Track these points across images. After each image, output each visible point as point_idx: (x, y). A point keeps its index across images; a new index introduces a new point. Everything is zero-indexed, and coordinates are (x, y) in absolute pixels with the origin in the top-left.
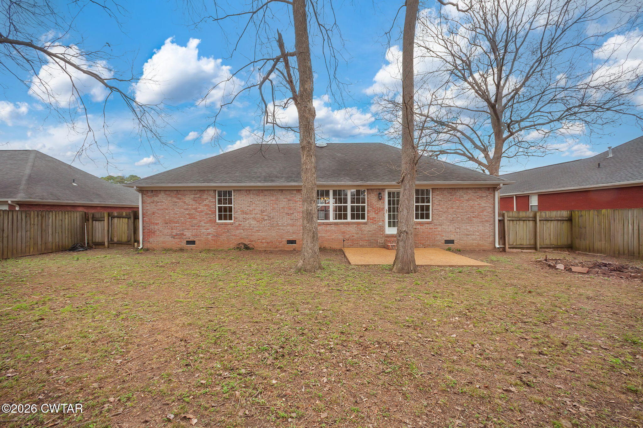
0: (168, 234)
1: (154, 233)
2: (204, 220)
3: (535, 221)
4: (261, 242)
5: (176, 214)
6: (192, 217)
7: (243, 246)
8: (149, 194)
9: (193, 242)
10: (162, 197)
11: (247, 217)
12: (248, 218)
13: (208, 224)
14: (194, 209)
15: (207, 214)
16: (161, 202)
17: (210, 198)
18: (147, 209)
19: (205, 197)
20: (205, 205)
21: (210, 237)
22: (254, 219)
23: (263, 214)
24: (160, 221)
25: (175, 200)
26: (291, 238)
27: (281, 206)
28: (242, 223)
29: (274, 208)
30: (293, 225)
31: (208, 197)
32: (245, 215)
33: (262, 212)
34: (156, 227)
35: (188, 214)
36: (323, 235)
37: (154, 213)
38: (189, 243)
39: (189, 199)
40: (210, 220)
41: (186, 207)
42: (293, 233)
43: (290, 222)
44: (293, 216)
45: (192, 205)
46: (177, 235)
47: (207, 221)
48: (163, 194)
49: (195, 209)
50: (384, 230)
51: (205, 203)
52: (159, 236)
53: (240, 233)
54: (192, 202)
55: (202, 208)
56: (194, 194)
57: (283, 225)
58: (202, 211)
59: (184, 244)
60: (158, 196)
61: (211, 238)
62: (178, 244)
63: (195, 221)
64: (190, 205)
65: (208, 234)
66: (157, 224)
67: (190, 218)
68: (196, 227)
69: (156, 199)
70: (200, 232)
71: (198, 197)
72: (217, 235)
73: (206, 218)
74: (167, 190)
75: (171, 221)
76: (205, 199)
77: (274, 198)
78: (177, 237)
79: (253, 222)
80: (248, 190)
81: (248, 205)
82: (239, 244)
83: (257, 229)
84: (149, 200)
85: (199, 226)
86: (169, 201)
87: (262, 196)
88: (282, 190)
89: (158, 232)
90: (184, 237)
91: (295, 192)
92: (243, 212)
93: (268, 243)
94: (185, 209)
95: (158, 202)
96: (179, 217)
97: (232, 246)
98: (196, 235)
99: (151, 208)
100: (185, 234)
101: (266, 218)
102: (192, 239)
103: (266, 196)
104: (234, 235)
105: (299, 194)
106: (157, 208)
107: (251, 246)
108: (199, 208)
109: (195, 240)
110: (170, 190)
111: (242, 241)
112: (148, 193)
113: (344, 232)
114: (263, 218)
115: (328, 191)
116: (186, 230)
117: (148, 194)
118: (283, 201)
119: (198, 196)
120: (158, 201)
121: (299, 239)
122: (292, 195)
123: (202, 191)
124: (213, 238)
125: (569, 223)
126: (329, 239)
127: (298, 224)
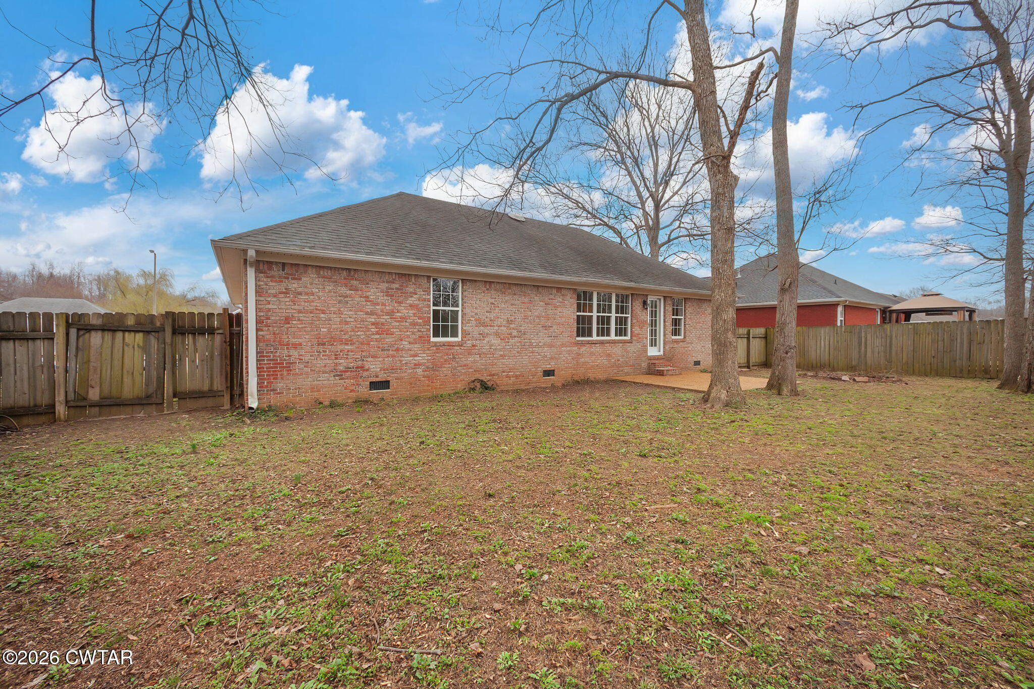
0: (327, 369)
1: (289, 367)
2: (408, 336)
3: (748, 338)
4: (507, 376)
5: (347, 323)
6: (382, 329)
7: (478, 385)
8: (276, 272)
9: (385, 384)
10: (309, 280)
11: (486, 331)
12: (487, 334)
13: (416, 346)
14: (387, 314)
15: (414, 324)
16: (307, 294)
17: (420, 292)
18: (269, 310)
19: (411, 289)
20: (411, 306)
21: (419, 371)
22: (497, 334)
23: (511, 326)
24: (304, 339)
25: (344, 290)
26: (548, 367)
27: (536, 314)
28: (478, 342)
29: (526, 317)
30: (551, 346)
31: (418, 290)
32: (482, 328)
33: (509, 322)
34: (294, 353)
35: (373, 324)
36: (587, 360)
37: (287, 320)
38: (374, 385)
39: (375, 291)
40: (420, 337)
41: (369, 308)
42: (552, 358)
43: (548, 340)
44: (552, 330)
45: (383, 304)
46: (347, 369)
47: (415, 339)
48: (312, 273)
49: (391, 313)
50: (646, 351)
51: (410, 301)
52: (301, 374)
53: (475, 362)
54: (382, 298)
55: (404, 311)
56: (387, 282)
57: (538, 346)
58: (403, 319)
59: (364, 390)
60: (300, 279)
61: (422, 373)
62: (352, 391)
63: (389, 340)
64: (378, 304)
65: (417, 365)
66: (296, 346)
67: (377, 333)
68: (391, 352)
69: (294, 285)
70: (401, 361)
71: (397, 289)
72: (434, 367)
73: (413, 333)
74: (323, 267)
75: (333, 340)
76: (411, 293)
77: (526, 300)
78: (348, 374)
79: (496, 341)
80: (489, 282)
81: (488, 309)
82: (474, 381)
83: (502, 353)
84: (274, 288)
85: (397, 350)
86: (330, 292)
87: (509, 294)
88: (538, 286)
89: (299, 366)
90: (365, 374)
91: (554, 291)
92: (481, 323)
93: (516, 376)
94: (367, 313)
95: (300, 294)
96: (353, 330)
97: (460, 386)
98: (393, 369)
99: (280, 307)
100: (366, 367)
101: (515, 333)
102: (382, 377)
103: (515, 294)
104: (465, 366)
105: (559, 294)
106: (296, 307)
107: (489, 384)
108: (398, 312)
109: (389, 379)
110: (331, 268)
111: (478, 376)
112: (270, 269)
113: (609, 355)
114: (510, 334)
115: (592, 293)
116: (369, 359)
117: (272, 273)
118: (539, 305)
119: (397, 286)
120: (300, 290)
121: (559, 368)
122: (552, 297)
123: (405, 275)
124: (426, 373)
125: (763, 340)
126: (592, 366)
127: (558, 343)
